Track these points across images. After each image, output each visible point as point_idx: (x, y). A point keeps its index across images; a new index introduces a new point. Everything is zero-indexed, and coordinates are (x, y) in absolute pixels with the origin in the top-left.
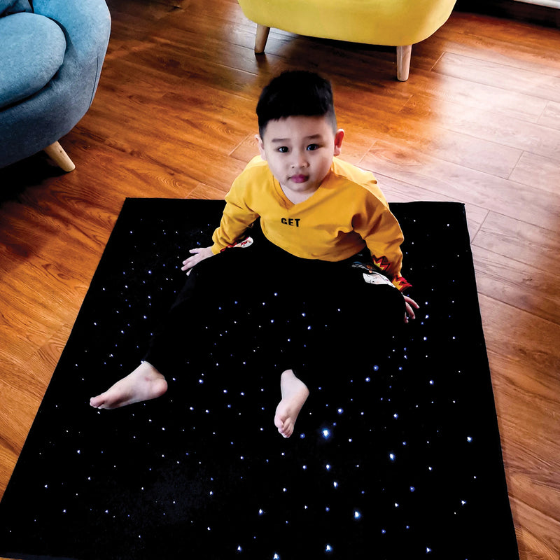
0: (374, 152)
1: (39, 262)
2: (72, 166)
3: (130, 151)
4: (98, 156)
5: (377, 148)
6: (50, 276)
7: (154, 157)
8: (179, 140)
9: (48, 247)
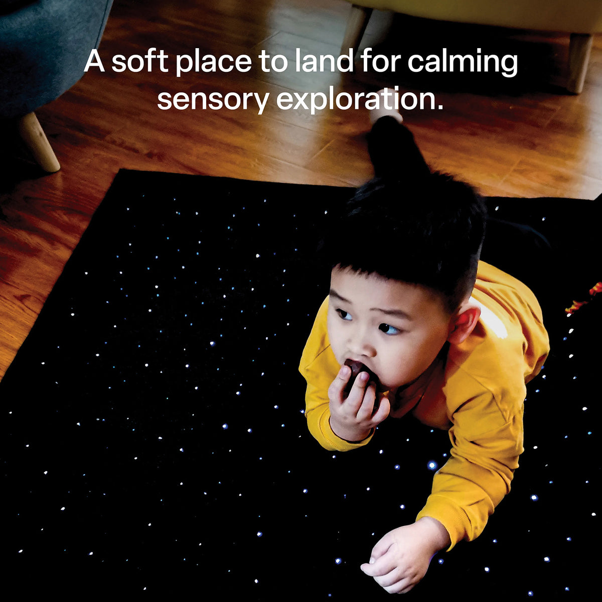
0: (521, 172)
1: (9, 292)
2: (56, 165)
3: (145, 152)
4: (95, 155)
5: (524, 167)
6: (29, 311)
7: (186, 163)
8: (221, 143)
9: (23, 271)
